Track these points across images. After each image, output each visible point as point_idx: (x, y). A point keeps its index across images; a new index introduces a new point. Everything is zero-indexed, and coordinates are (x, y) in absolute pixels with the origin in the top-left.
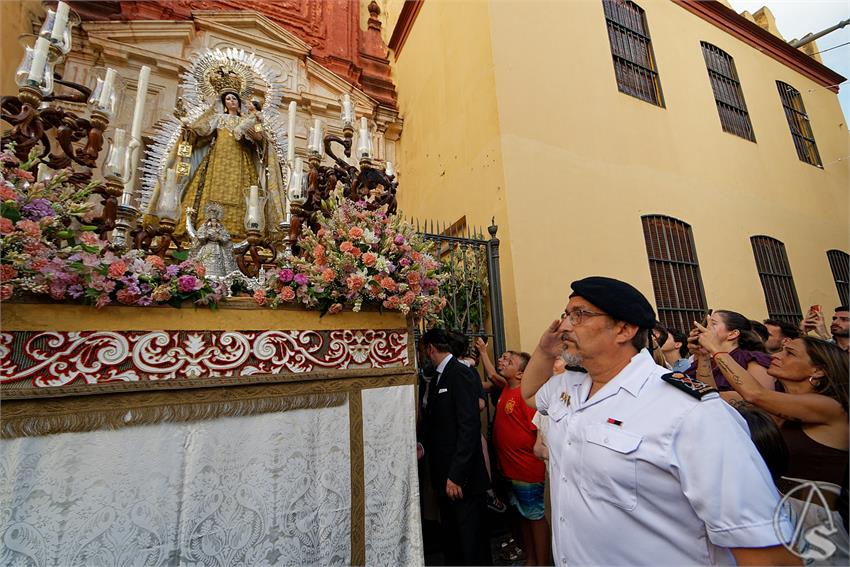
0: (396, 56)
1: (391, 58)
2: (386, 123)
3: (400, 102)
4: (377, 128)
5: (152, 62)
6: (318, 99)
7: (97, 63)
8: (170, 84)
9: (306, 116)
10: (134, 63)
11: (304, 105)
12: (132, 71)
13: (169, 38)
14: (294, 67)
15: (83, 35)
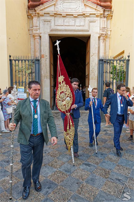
3: (113, 4)
4: (104, 17)
5: (48, 13)
6: (87, 13)
7: (38, 17)
8: (53, 18)
9: (84, 18)
10: (45, 15)
11: (83, 15)
12: (45, 17)
13: (51, 5)
14: (81, 3)
15: (35, 11)
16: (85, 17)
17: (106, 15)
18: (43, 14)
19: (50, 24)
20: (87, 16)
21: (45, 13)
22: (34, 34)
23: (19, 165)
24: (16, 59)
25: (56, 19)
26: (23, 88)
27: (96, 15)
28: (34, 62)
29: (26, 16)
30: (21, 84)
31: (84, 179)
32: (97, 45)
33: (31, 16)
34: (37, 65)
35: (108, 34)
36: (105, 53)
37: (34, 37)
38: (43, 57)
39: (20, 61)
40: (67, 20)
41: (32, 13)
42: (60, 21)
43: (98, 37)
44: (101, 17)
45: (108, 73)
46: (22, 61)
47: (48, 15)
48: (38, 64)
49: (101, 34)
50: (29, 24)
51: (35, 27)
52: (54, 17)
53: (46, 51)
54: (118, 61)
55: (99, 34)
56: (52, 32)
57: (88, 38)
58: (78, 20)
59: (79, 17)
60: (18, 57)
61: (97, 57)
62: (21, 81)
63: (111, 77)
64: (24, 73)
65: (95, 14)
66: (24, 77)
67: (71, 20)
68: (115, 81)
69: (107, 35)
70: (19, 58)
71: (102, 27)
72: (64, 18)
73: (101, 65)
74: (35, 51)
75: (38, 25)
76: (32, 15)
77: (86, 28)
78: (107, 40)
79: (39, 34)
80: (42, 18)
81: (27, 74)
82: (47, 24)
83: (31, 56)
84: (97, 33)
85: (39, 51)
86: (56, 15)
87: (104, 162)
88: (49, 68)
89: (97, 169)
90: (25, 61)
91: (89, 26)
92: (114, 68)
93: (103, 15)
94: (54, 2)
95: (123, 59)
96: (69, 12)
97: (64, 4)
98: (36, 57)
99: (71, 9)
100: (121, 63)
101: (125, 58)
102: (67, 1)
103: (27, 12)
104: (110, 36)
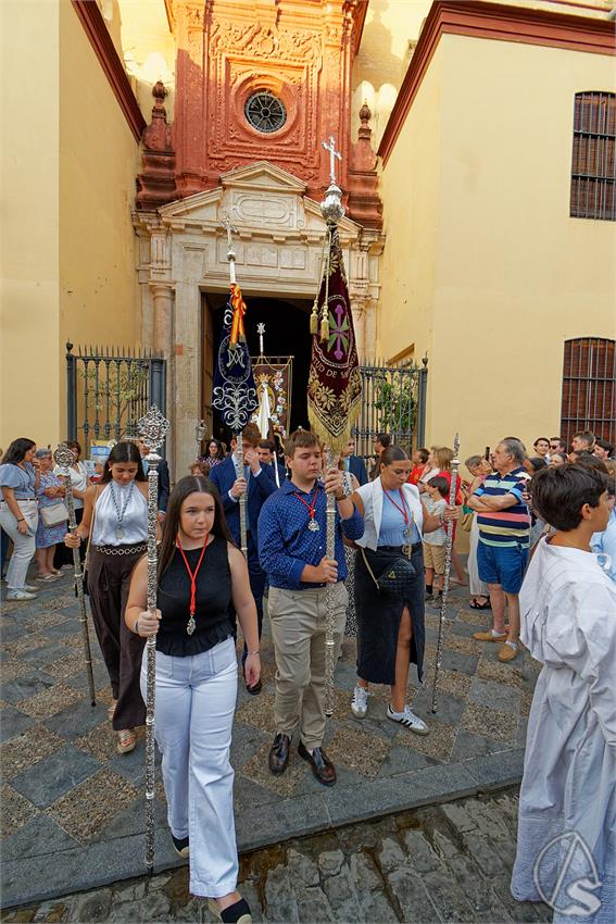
0: (384, 164)
1: (379, 170)
2: (370, 242)
3: (385, 216)
4: (362, 248)
5: (199, 227)
6: (313, 233)
7: (168, 234)
8: (212, 241)
9: (304, 248)
10: (189, 230)
11: (302, 239)
12: (188, 237)
13: (207, 205)
14: (295, 204)
15: (159, 216)
16: (307, 246)
17: (366, 244)
18: (183, 227)
19: (204, 259)
20: (313, 243)
21: (187, 226)
22: (153, 284)
24: (89, 355)
25: (221, 244)
28: (147, 367)
29: (131, 230)
30: (102, 432)
33: (145, 229)
34: (156, 375)
35: (371, 296)
36: (364, 349)
37: (154, 293)
38: (181, 353)
39: (102, 364)
40: (253, 248)
41: (148, 223)
44: (351, 249)
45: (370, 406)
46: (108, 362)
47: (197, 231)
48: (160, 372)
49: (353, 296)
50: (137, 253)
51: (157, 262)
52: (215, 239)
53: (189, 337)
54: (397, 374)
56: (208, 281)
58: (286, 252)
59: (289, 242)
60: (94, 349)
62: (102, 424)
64: (115, 399)
66: (115, 409)
67: (265, 250)
69: (369, 299)
70: (100, 351)
71: (354, 275)
72: (247, 244)
74: (154, 335)
75: (168, 259)
76: (149, 228)
77: (309, 275)
78: (371, 311)
79: (170, 285)
80: (178, 238)
81: (124, 403)
82: (196, 256)
83: (142, 350)
85: (168, 335)
86: (221, 234)
88: (197, 387)
90: (119, 362)
92: (387, 391)
93: (358, 244)
94: (217, 194)
95: (409, 368)
96: (262, 226)
97: (246, 204)
98: (158, 350)
99: (267, 220)
100: (404, 379)
101: (416, 366)
102: (254, 195)
103: (134, 218)
104: (380, 302)
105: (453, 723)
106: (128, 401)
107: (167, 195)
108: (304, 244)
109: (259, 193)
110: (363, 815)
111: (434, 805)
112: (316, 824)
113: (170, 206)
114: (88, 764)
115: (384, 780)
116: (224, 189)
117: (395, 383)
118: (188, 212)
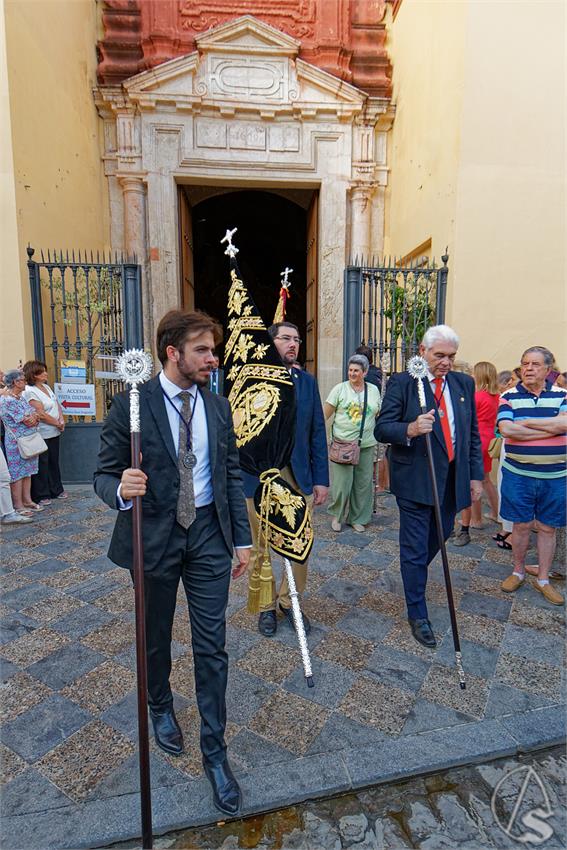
0: (395, 13)
2: (377, 115)
3: (395, 80)
4: (367, 123)
5: (172, 103)
6: (308, 106)
7: (136, 114)
8: (187, 121)
9: (298, 125)
10: (160, 108)
11: (295, 114)
12: (160, 116)
13: (180, 75)
14: (286, 71)
15: (124, 92)
16: (301, 122)
17: (372, 117)
18: (153, 104)
19: (180, 143)
20: (307, 118)
21: (158, 102)
22: (121, 176)
23: (53, 638)
24: (53, 261)
25: (199, 124)
26: (82, 364)
27: (339, 114)
28: (119, 275)
29: (92, 111)
30: (73, 350)
31: (281, 677)
32: (341, 219)
33: (109, 109)
34: (130, 283)
35: (378, 182)
36: (370, 248)
37: (122, 187)
38: (157, 259)
39: (69, 271)
40: (237, 128)
41: (113, 101)
42: (213, 132)
43: (347, 190)
44: (355, 124)
45: (378, 315)
46: (75, 268)
47: (169, 109)
48: (135, 279)
49: (358, 182)
50: (102, 139)
51: (125, 148)
52: (191, 119)
53: (165, 239)
54: (411, 275)
55: (349, 182)
56: (186, 170)
57: (313, 193)
58: (275, 131)
59: (279, 118)
60: (58, 254)
61: (343, 260)
62: (73, 341)
63: (389, 326)
64: (84, 312)
65: (334, 112)
66: (86, 324)
67: (251, 129)
68: (400, 341)
69: (375, 185)
70: (65, 257)
71: (358, 157)
72: (229, 123)
73: (353, 286)
74: (125, 237)
75: (137, 145)
76: (113, 107)
77: (304, 159)
78: (378, 202)
79: (141, 177)
80: (148, 119)
81: (95, 317)
82: (170, 141)
83: (112, 254)
84: (342, 178)
85: (140, 236)
86: (199, 111)
87: (355, 615)
88: (176, 297)
89: (330, 641)
90: (87, 269)
91: (316, 153)
92: (398, 296)
93: (362, 117)
94: (191, 62)
95: (425, 267)
96: (246, 98)
97: (227, 72)
98: (131, 254)
99: (251, 91)
100: (419, 280)
101: (434, 265)
102: (237, 60)
103: (96, 95)
104: (388, 189)
105: (485, 675)
106: (100, 313)
107: (133, 64)
108: (297, 120)
109: (241, 57)
110: (386, 777)
111: (468, 766)
112: (334, 786)
113: (137, 78)
114: (78, 715)
115: (409, 739)
116: (201, 54)
117: (408, 286)
118: (158, 85)
